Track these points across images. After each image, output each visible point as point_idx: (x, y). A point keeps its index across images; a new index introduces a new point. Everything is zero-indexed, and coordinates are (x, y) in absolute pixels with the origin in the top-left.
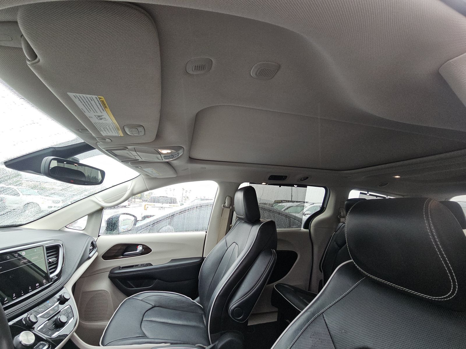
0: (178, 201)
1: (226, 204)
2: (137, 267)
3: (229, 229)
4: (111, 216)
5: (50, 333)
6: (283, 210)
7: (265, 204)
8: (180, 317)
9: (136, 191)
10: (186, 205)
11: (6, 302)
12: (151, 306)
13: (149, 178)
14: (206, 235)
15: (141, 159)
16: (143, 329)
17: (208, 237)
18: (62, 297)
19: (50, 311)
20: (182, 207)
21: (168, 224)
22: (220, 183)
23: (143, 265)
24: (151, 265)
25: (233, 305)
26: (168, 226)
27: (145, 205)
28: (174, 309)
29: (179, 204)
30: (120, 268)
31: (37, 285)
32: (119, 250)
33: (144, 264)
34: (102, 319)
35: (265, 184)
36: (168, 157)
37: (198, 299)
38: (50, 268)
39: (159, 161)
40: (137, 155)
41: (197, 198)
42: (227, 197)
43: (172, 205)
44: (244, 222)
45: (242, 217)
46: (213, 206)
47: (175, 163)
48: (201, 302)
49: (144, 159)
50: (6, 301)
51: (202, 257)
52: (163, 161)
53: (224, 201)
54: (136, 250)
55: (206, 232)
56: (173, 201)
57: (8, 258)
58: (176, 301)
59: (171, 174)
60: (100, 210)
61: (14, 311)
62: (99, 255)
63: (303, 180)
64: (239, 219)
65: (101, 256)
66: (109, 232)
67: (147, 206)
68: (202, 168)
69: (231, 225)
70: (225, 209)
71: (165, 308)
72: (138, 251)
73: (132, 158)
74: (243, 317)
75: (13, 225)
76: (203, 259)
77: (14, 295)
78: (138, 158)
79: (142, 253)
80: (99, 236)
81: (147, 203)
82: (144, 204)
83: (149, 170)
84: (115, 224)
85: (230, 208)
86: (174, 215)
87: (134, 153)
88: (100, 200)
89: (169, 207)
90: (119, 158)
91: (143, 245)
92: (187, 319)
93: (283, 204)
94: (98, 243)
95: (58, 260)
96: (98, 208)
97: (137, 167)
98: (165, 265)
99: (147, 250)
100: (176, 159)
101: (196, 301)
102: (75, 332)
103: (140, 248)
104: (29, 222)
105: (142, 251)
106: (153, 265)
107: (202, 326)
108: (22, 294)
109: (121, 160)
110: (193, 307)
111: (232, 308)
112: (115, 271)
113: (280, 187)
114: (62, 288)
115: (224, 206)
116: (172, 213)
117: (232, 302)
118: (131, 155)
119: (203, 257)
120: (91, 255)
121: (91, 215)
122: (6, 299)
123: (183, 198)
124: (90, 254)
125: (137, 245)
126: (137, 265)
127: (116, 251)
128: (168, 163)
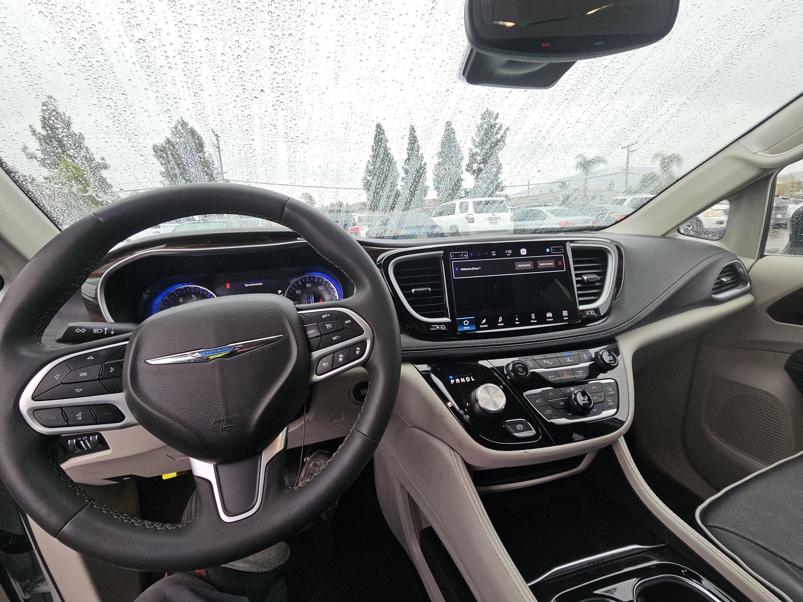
5: (548, 411)
11: (485, 326)
18: (599, 357)
19: (565, 372)
31: (549, 315)
38: (580, 292)
50: (484, 324)
57: (493, 255)
61: (493, 344)
65: (765, 308)
77: (501, 319)
80: (762, 256)
95: (603, 281)
96: (750, 174)
102: (624, 436)
108: (516, 323)
122: (484, 321)
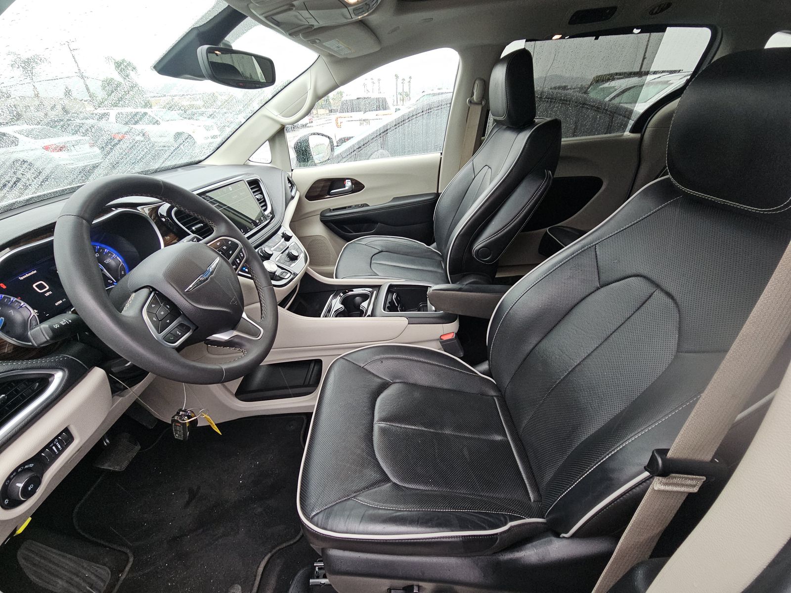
0: (390, 102)
1: (474, 97)
2: (350, 208)
3: (479, 144)
4: (297, 139)
6: (607, 99)
7: (565, 88)
8: (413, 263)
9: (321, 91)
10: (405, 109)
12: (378, 251)
13: (336, 61)
14: (441, 158)
15: (317, 24)
16: (374, 270)
17: (444, 162)
18: (286, 234)
19: (280, 246)
20: (399, 114)
21: (380, 148)
22: (462, 52)
23: (357, 206)
24: (367, 205)
25: (478, 245)
26: (381, 151)
27: (337, 120)
28: (406, 255)
29: (393, 109)
30: (330, 210)
31: (257, 221)
32: (323, 187)
33: (359, 205)
34: (327, 264)
35: (560, 38)
36: (361, 11)
37: (435, 244)
38: (261, 205)
39: (345, 21)
40: (310, 16)
41: (424, 94)
42: (477, 82)
43: (381, 112)
44: (505, 129)
45: (501, 118)
46: (450, 107)
47: (375, 19)
48: (438, 248)
49: (322, 23)
51: (436, 192)
52: (353, 19)
53: (471, 92)
54: (344, 187)
55: (441, 153)
56: (381, 105)
58: (406, 246)
59: (369, 46)
60: (281, 131)
62: (301, 195)
63: (656, 13)
64: (498, 123)
65: (304, 196)
66: (302, 163)
67: (340, 120)
68: (427, 20)
69: (483, 138)
70: (473, 107)
71: (394, 253)
72: (347, 188)
73: (303, 23)
74: (491, 257)
75: (192, 162)
76: (438, 195)
78: (312, 22)
79: (353, 191)
80: (292, 170)
81: (338, 114)
82: (333, 116)
83: (333, 44)
84: (306, 150)
85: (481, 104)
86: (387, 130)
87: (305, 13)
88: (276, 113)
89: (377, 117)
90: (282, 28)
91: (352, 180)
92: (423, 264)
93: (613, 84)
94: (294, 179)
95: (264, 197)
96: (277, 127)
97: (314, 42)
98: (386, 205)
99: (358, 186)
100: (375, 9)
101: (433, 247)
102: (308, 266)
103: (348, 184)
104: (207, 156)
105: (351, 187)
106: (369, 206)
107: (440, 271)
109: (288, 31)
110: (429, 253)
111: (477, 248)
112: (326, 213)
113: (596, 39)
114: (280, 227)
115: (470, 102)
116: (384, 126)
117: (476, 243)
118: (301, 17)
119: (439, 193)
120: (293, 194)
121: (272, 140)
123: (399, 96)
124: (291, 191)
125: (343, 180)
126: (350, 207)
127: (320, 189)
128: (363, 23)
